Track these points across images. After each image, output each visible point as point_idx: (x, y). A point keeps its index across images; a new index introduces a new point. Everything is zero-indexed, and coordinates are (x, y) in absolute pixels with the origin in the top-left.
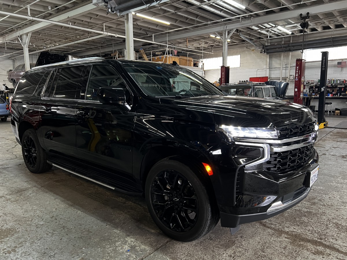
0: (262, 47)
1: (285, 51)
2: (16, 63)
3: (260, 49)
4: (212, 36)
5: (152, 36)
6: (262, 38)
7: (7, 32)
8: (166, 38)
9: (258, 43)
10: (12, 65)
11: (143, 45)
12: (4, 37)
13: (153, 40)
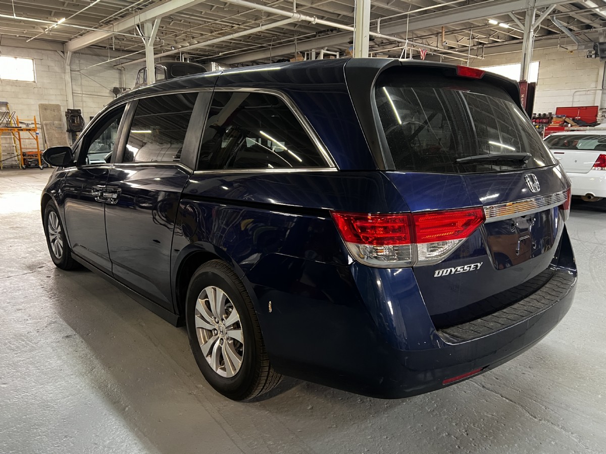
0: (593, 44)
2: (124, 76)
3: (588, 50)
4: (493, 22)
6: (595, 28)
7: (116, 17)
8: (405, 25)
9: (582, 36)
10: (118, 80)
11: (350, 42)
12: (110, 28)
13: (378, 30)
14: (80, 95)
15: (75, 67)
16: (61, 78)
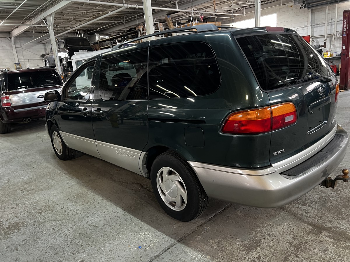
1: (330, 3)
5: (175, 3)
11: (168, 15)
12: (31, 21)
13: (177, 7)
14: (23, 61)
15: (18, 45)
16: (11, 52)
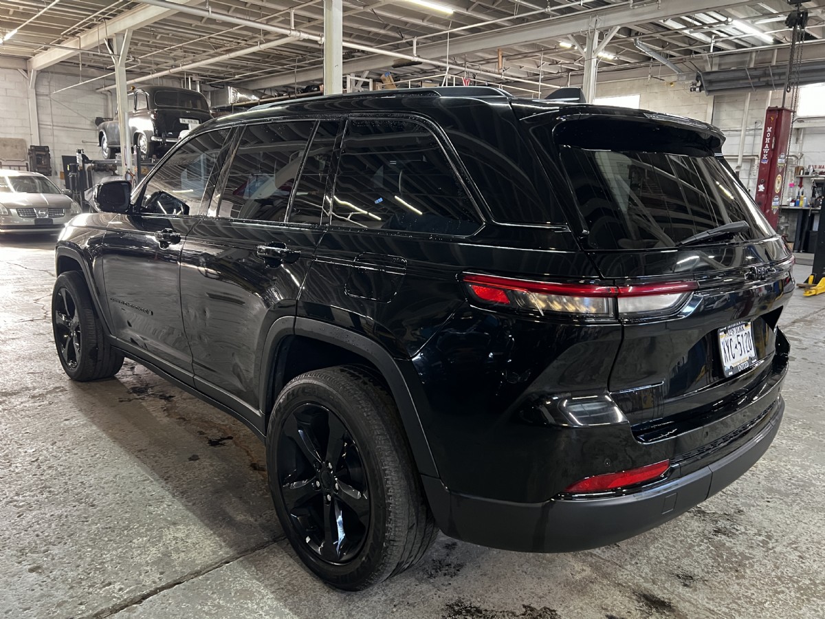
0: (696, 74)
1: (757, 87)
2: (110, 102)
3: (690, 82)
4: (566, 45)
5: (411, 44)
6: (696, 53)
7: (80, 28)
8: (445, 48)
9: (687, 63)
10: (102, 107)
11: (394, 66)
12: (77, 41)
14: (50, 127)
15: (43, 90)
16: (24, 105)
